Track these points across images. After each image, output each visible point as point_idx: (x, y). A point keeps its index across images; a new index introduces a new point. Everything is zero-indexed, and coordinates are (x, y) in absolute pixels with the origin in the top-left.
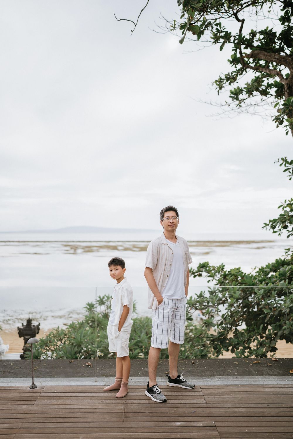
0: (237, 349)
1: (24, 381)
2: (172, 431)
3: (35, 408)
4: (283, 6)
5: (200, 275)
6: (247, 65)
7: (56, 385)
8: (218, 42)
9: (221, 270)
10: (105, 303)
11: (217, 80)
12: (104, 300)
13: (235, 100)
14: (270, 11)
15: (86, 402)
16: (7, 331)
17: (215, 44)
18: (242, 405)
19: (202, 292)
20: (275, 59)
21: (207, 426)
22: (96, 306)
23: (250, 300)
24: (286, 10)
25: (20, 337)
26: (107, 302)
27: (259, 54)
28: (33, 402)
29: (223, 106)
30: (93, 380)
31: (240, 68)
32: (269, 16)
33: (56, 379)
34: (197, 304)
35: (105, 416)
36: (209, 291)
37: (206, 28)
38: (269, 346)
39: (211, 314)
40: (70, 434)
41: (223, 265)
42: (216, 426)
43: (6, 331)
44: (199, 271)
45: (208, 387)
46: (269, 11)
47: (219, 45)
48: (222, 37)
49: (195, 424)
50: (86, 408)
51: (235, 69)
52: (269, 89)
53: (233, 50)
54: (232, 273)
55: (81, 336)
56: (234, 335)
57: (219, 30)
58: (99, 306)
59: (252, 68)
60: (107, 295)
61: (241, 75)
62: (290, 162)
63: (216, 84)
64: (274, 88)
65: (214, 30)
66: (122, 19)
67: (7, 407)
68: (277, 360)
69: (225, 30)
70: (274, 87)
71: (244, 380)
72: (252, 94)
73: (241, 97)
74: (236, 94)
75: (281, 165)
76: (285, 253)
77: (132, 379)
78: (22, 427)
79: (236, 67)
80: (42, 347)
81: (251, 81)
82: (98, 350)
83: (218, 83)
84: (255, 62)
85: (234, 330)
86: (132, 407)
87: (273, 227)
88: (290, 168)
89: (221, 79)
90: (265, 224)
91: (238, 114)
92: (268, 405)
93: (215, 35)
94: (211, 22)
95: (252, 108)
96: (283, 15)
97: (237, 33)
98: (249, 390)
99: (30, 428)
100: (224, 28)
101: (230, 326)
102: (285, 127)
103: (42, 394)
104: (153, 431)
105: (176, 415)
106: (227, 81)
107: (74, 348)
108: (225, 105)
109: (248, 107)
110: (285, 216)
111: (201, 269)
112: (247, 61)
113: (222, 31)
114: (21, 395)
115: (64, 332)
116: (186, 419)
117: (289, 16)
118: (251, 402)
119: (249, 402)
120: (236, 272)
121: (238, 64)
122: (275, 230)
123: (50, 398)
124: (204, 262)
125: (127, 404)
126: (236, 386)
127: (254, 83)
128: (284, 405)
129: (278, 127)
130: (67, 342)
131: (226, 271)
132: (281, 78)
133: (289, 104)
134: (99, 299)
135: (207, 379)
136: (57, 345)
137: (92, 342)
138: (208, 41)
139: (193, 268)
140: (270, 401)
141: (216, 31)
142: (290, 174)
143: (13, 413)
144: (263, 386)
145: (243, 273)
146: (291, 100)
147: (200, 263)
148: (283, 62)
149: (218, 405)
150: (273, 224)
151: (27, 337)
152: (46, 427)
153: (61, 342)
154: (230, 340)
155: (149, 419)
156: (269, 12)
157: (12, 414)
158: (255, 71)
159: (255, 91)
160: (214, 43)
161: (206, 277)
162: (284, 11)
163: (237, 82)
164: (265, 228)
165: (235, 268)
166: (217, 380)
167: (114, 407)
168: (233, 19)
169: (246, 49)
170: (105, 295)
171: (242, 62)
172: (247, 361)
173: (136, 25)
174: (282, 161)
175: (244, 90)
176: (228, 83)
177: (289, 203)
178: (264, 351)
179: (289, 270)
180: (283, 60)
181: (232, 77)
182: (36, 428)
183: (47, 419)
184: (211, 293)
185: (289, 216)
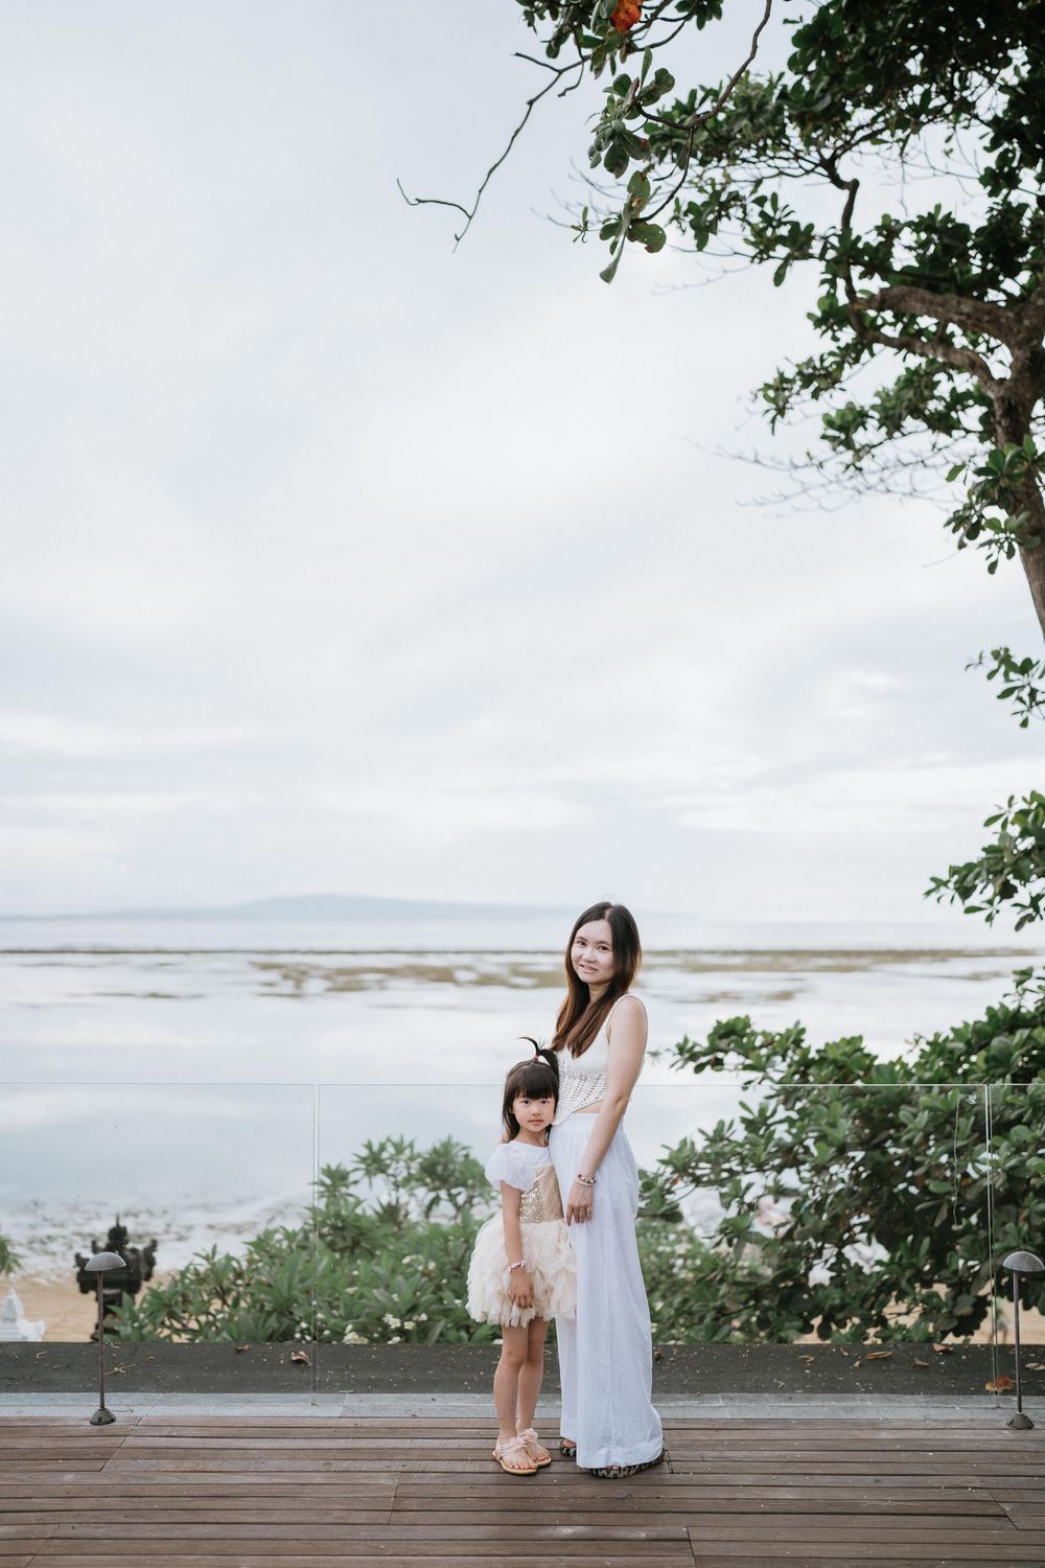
0: (842, 1324)
1: (75, 1403)
2: (544, 1552)
3: (107, 1482)
4: (992, 135)
5: (717, 1064)
6: (871, 332)
7: (178, 1414)
8: (769, 257)
9: (791, 1045)
10: (389, 1166)
11: (771, 382)
12: (385, 1155)
13: (841, 448)
14: (951, 150)
15: (273, 1464)
16: (42, 1281)
17: (760, 263)
18: (790, 1480)
19: (721, 1123)
20: (961, 314)
21: (660, 1537)
22: (352, 1177)
24: (1001, 149)
25: (84, 1290)
26: (394, 1165)
27: (907, 299)
28: (100, 1464)
29: (800, 470)
30: (304, 1401)
31: (850, 341)
32: (947, 167)
33: (181, 1396)
34: (702, 1165)
35: (331, 1507)
36: (744, 1120)
37: (723, 213)
39: (747, 1200)
40: (211, 1557)
41: (801, 1026)
42: (689, 1540)
43: (37, 1280)
44: (713, 1049)
45: (686, 1426)
46: (948, 150)
47: (772, 266)
48: (781, 240)
49: (622, 1533)
50: (271, 1482)
51: (833, 346)
52: (957, 411)
53: (823, 282)
54: (831, 1055)
55: (291, 1279)
56: (833, 1274)
57: (772, 219)
58: (366, 1180)
59: (889, 342)
60: (396, 1138)
61: (854, 363)
62: (1019, 663)
63: (766, 397)
64: (977, 407)
65: (755, 219)
66: (422, 199)
67: (14, 1479)
68: (951, 1349)
69: (791, 218)
70: (976, 403)
71: (813, 1404)
72: (898, 427)
73: (860, 437)
74: (845, 426)
75: (991, 675)
76: (1015, 984)
77: (433, 1400)
78: (57, 1535)
79: (835, 339)
80: (155, 1318)
81: (896, 384)
82: (350, 1327)
83: (771, 393)
84: (903, 322)
85: (833, 1260)
86: (424, 1481)
87: (965, 892)
88: (1023, 687)
89: (782, 379)
90: (934, 879)
91: (852, 497)
92: (877, 1481)
93: (758, 233)
94: (742, 193)
95: (906, 472)
96: (994, 166)
97: (834, 227)
98: (822, 1435)
99: (84, 1539)
100: (787, 211)
101: (819, 1245)
103: (130, 1441)
104: (482, 1550)
105: (565, 1506)
106: (806, 385)
107: (265, 1322)
108: (807, 465)
109: (886, 473)
110: (1002, 853)
111: (723, 1044)
112: (875, 319)
113: (780, 219)
114: (60, 1444)
115: (235, 1264)
116: (597, 1518)
117: (1012, 170)
118: (820, 1472)
119: (815, 1471)
120: (844, 1054)
121: (844, 329)
122: (972, 902)
123: (155, 1453)
124: (733, 1017)
125: (407, 1472)
126: (784, 1423)
127: (905, 391)
128: (930, 1481)
129: (962, 545)
130: (246, 1301)
131: (808, 1050)
132: (985, 378)
133: (1000, 469)
134: (365, 1153)
135: (689, 1399)
136: (208, 1313)
137: (330, 1299)
138: (736, 253)
139: (693, 1039)
140: (887, 1469)
141: (760, 219)
142: (1022, 707)
143: (28, 1495)
144: (874, 1426)
146: (1005, 457)
147: (718, 1022)
148: (986, 325)
150: (964, 882)
151: (107, 1291)
152: (134, 1535)
153: (224, 1302)
154: (817, 1292)
155: (474, 1518)
156: (947, 153)
157: (27, 1500)
158: (904, 352)
159: (909, 418)
160: (757, 260)
161: (736, 1069)
162: (996, 153)
163: (841, 389)
164: (934, 896)
165: (843, 1039)
166: (721, 1403)
167: (365, 1481)
168: (820, 179)
169: (866, 280)
170: (389, 1140)
171: (853, 320)
172: (846, 1354)
173: (470, 218)
174: (995, 662)
175: (871, 413)
176: (807, 393)
177: (1025, 806)
178: (931, 1329)
179: (1022, 1044)
180: (987, 318)
181: (822, 372)
182: (100, 1539)
183: (139, 1513)
184: (751, 1125)
185: (1014, 852)
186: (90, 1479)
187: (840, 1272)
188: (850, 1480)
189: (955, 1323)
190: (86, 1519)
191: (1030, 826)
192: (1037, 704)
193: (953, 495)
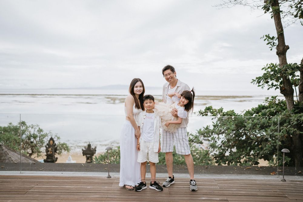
0: (232, 163)
3: (113, 188)
5: (207, 115)
9: (220, 111)
19: (208, 126)
21: (222, 200)
23: (241, 131)
25: (84, 155)
28: (111, 185)
36: (213, 125)
38: (254, 161)
39: (215, 140)
41: (222, 108)
42: (228, 200)
44: (206, 112)
45: (219, 180)
49: (214, 199)
54: (229, 113)
56: (230, 154)
62: (271, 37)
68: (262, 167)
75: (265, 40)
76: (265, 100)
78: (108, 197)
85: (230, 151)
87: (259, 82)
88: (272, 42)
90: (253, 80)
91: (234, 5)
92: (259, 190)
98: (246, 182)
99: (113, 198)
101: (227, 148)
102: (270, 12)
105: (202, 194)
110: (267, 75)
114: (102, 181)
116: (208, 196)
120: (231, 113)
122: (260, 84)
124: (209, 106)
126: (238, 180)
128: (270, 190)
129: (265, 13)
135: (218, 175)
139: (202, 110)
140: (260, 188)
142: (271, 46)
143: (100, 190)
144: (255, 180)
145: (236, 114)
147: (206, 107)
149: (228, 189)
150: (259, 80)
151: (88, 156)
152: (122, 197)
154: (227, 157)
155: (185, 196)
161: (210, 116)
164: (253, 83)
165: (230, 111)
166: (225, 176)
174: (266, 37)
177: (269, 66)
178: (250, 164)
179: (268, 112)
182: (116, 198)
183: (122, 194)
184: (214, 126)
185: (270, 75)
186: (110, 188)
187: (231, 153)
188: (254, 190)
189: (255, 163)
190: (112, 194)
191: (273, 69)
192: (274, 46)
193: (253, 5)
